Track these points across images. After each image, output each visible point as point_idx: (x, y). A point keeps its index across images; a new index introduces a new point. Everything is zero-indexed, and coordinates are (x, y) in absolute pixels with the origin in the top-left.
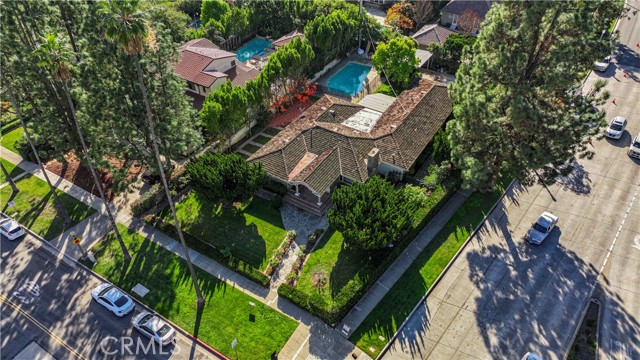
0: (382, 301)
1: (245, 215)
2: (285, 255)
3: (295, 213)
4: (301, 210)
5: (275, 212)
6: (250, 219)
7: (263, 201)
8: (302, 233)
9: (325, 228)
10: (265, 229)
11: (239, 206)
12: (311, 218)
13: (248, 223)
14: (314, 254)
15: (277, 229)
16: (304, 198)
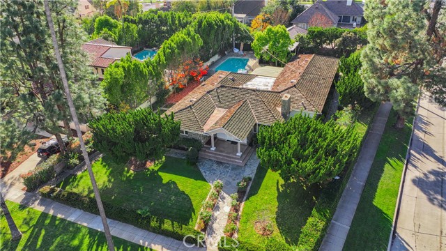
0: (347, 241)
1: (160, 174)
2: (215, 207)
3: (215, 166)
4: (220, 163)
5: (192, 168)
6: (166, 177)
7: (177, 160)
8: (228, 183)
9: (253, 176)
10: (185, 184)
11: (151, 166)
12: (233, 169)
13: (164, 182)
14: (248, 202)
15: (200, 183)
16: (221, 151)
